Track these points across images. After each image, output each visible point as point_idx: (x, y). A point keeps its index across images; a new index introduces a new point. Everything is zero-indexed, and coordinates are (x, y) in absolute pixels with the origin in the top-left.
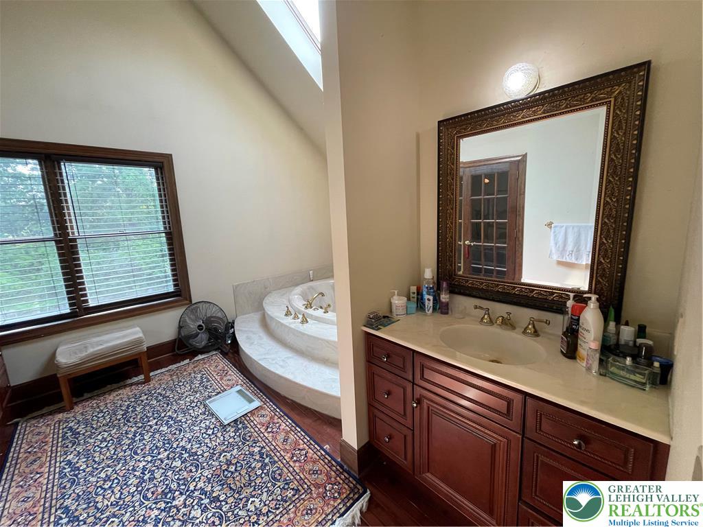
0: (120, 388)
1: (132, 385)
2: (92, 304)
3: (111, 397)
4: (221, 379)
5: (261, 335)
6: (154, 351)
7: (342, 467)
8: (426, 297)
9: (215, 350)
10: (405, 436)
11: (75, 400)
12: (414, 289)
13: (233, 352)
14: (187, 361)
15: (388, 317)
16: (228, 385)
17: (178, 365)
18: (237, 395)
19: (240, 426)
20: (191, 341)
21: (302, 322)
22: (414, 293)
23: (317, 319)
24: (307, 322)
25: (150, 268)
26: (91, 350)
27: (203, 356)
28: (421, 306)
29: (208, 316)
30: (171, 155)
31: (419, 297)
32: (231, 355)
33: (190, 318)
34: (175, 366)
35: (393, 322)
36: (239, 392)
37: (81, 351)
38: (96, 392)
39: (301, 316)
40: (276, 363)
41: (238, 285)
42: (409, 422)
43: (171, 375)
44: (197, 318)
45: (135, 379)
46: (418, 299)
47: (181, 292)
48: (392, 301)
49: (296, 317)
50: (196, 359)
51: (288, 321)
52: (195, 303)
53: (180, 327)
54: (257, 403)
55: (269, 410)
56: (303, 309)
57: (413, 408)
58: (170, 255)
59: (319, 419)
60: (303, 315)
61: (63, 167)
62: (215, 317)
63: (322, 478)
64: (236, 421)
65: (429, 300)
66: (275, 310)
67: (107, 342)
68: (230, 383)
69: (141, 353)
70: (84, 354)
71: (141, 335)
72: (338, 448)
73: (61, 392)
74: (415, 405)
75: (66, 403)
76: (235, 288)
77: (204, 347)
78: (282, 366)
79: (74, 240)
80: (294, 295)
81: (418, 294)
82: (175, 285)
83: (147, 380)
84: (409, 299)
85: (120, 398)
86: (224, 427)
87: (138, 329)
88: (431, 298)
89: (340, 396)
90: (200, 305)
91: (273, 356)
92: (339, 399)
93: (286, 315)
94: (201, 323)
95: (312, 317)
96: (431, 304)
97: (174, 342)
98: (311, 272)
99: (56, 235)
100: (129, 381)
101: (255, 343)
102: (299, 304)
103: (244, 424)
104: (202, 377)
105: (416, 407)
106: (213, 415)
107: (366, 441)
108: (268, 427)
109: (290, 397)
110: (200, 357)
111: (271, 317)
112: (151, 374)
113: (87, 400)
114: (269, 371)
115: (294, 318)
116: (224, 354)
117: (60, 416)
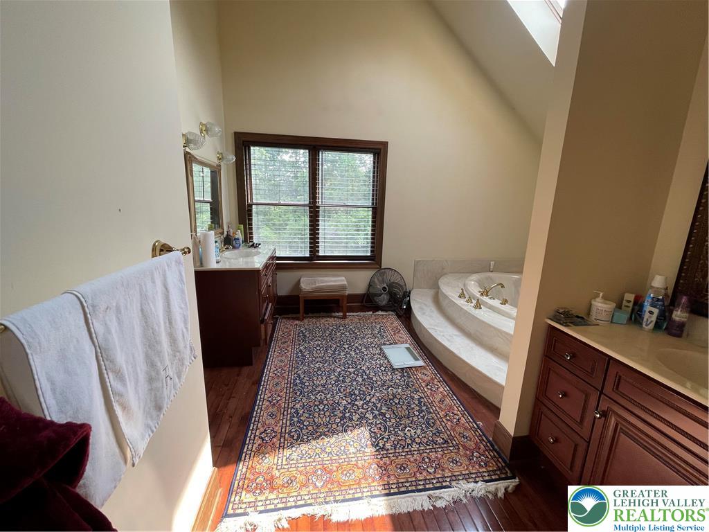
0: (328, 317)
1: (335, 317)
2: (321, 254)
3: (323, 321)
4: (395, 334)
5: (433, 309)
6: (352, 298)
7: (492, 445)
8: (647, 308)
9: (392, 311)
10: (576, 446)
11: (305, 316)
12: (630, 297)
13: (406, 316)
14: (371, 313)
15: (582, 318)
16: (398, 341)
17: (364, 313)
18: (406, 350)
19: (405, 374)
20: (375, 298)
21: (475, 307)
22: (629, 302)
23: (491, 308)
24: (481, 308)
25: (347, 239)
26: (317, 285)
27: (382, 313)
28: (636, 316)
29: (392, 281)
30: (387, 142)
31: (637, 308)
32: (403, 319)
33: (378, 279)
34: (362, 314)
35: (589, 325)
36: (407, 348)
37: (312, 284)
38: (315, 315)
39: (474, 302)
40: (443, 336)
41: (420, 261)
42: (585, 432)
43: (360, 320)
44: (383, 282)
45: (337, 314)
46: (633, 310)
47: (374, 258)
48: (593, 302)
49: (469, 301)
50: (377, 313)
51: (461, 302)
52: (385, 269)
53: (370, 285)
54: (420, 363)
55: (430, 372)
56: (478, 295)
57: (595, 418)
58: (373, 226)
59: (476, 398)
60: (478, 300)
61: (320, 154)
62: (397, 283)
63: (471, 445)
64: (402, 369)
65: (651, 313)
66: (450, 290)
67: (326, 282)
68: (400, 339)
69: (343, 296)
70: (314, 286)
71: (346, 283)
72: (492, 429)
73: (299, 308)
74: (598, 416)
75: (300, 315)
76: (417, 263)
77: (384, 306)
78: (449, 340)
79: (318, 207)
80: (471, 280)
81: (635, 303)
82: (372, 251)
83: (344, 317)
84: (619, 306)
85: (328, 322)
86: (393, 370)
87: (344, 278)
88: (656, 311)
89: (503, 383)
90: (387, 271)
91: (441, 329)
92: (502, 387)
93: (460, 297)
94: (385, 285)
95: (486, 304)
96: (654, 318)
97: (364, 295)
98: (492, 263)
99: (310, 203)
100: (333, 314)
101: (427, 313)
102: (475, 290)
103: (408, 374)
104: (380, 328)
105: (599, 418)
106: (386, 358)
107: (526, 435)
108: (428, 385)
109: (451, 370)
110: (380, 313)
111: (445, 295)
112: (347, 314)
113: (310, 317)
114: (436, 340)
115: (467, 301)
116: (399, 317)
117: (297, 322)
